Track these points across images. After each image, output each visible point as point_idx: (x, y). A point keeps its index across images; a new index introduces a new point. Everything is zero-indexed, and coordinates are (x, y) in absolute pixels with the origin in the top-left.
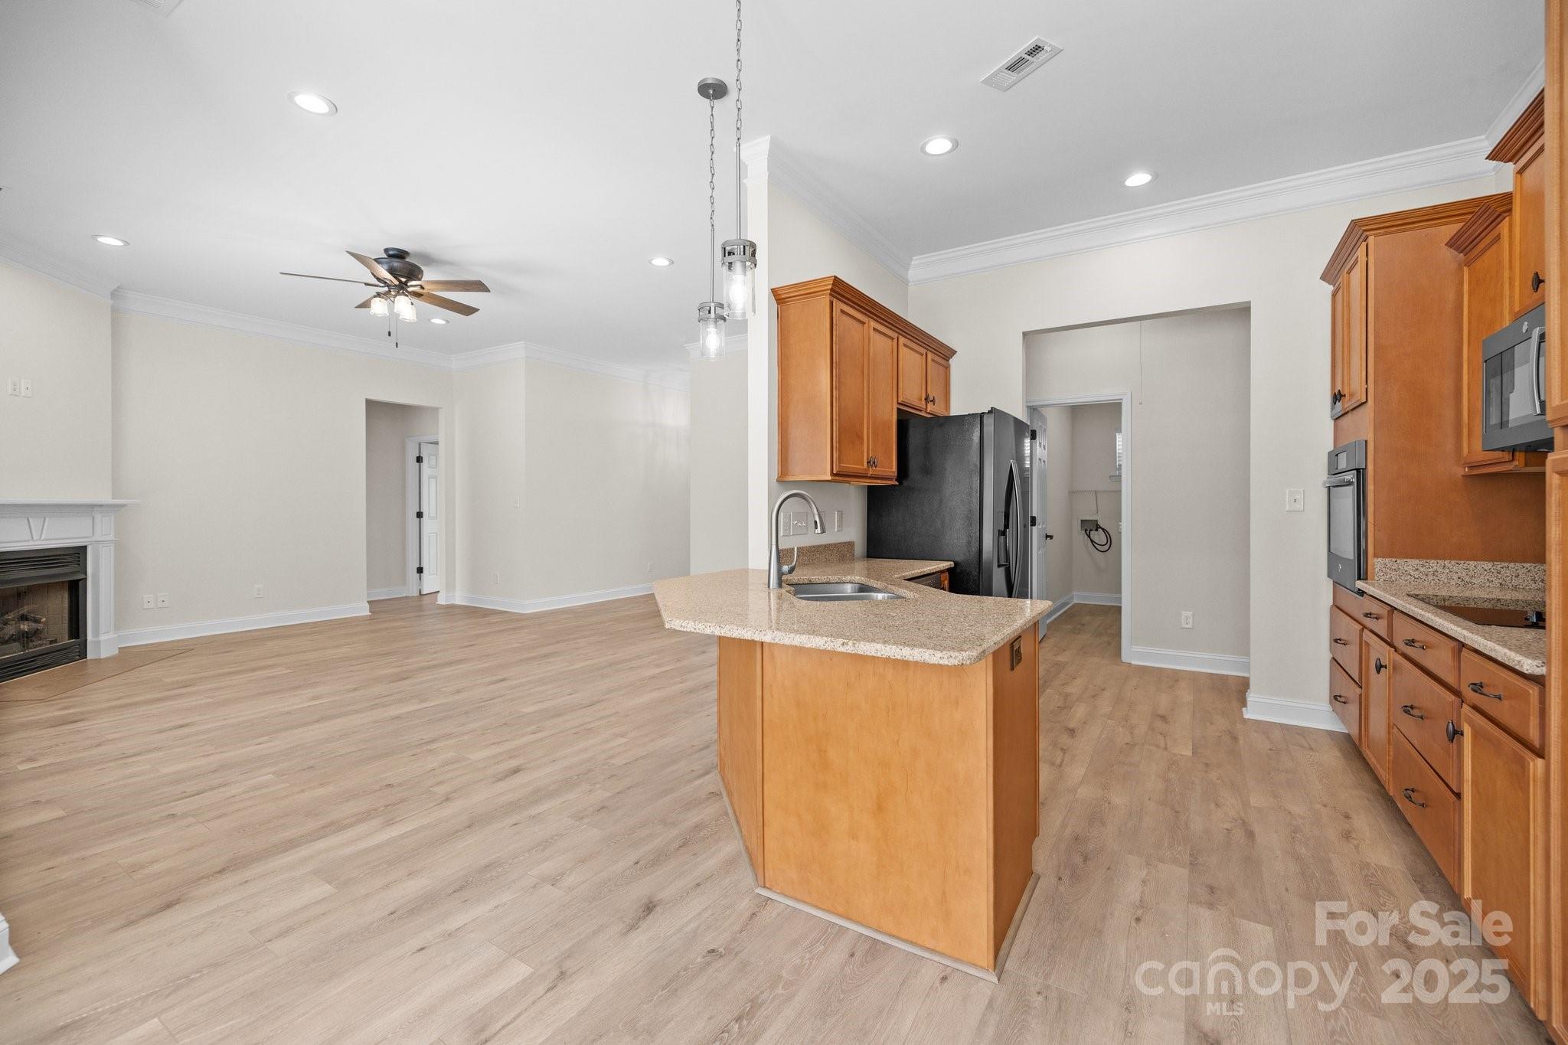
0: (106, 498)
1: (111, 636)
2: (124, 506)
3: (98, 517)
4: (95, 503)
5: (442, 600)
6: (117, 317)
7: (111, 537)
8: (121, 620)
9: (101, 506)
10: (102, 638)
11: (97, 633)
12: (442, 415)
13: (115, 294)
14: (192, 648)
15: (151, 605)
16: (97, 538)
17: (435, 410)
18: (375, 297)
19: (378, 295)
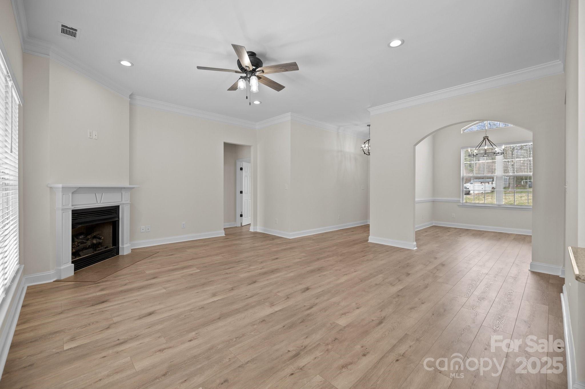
0: (127, 185)
1: (128, 245)
2: (134, 188)
3: (124, 193)
4: (123, 187)
5: (252, 230)
6: (131, 106)
7: (129, 202)
8: (132, 237)
9: (124, 188)
10: (125, 246)
11: (123, 244)
12: (252, 149)
13: (131, 96)
14: (158, 251)
15: (144, 231)
16: (123, 202)
17: (250, 147)
18: (240, 78)
19: (242, 77)
